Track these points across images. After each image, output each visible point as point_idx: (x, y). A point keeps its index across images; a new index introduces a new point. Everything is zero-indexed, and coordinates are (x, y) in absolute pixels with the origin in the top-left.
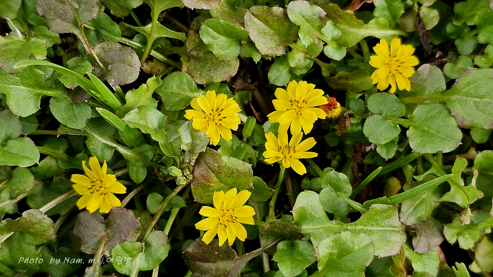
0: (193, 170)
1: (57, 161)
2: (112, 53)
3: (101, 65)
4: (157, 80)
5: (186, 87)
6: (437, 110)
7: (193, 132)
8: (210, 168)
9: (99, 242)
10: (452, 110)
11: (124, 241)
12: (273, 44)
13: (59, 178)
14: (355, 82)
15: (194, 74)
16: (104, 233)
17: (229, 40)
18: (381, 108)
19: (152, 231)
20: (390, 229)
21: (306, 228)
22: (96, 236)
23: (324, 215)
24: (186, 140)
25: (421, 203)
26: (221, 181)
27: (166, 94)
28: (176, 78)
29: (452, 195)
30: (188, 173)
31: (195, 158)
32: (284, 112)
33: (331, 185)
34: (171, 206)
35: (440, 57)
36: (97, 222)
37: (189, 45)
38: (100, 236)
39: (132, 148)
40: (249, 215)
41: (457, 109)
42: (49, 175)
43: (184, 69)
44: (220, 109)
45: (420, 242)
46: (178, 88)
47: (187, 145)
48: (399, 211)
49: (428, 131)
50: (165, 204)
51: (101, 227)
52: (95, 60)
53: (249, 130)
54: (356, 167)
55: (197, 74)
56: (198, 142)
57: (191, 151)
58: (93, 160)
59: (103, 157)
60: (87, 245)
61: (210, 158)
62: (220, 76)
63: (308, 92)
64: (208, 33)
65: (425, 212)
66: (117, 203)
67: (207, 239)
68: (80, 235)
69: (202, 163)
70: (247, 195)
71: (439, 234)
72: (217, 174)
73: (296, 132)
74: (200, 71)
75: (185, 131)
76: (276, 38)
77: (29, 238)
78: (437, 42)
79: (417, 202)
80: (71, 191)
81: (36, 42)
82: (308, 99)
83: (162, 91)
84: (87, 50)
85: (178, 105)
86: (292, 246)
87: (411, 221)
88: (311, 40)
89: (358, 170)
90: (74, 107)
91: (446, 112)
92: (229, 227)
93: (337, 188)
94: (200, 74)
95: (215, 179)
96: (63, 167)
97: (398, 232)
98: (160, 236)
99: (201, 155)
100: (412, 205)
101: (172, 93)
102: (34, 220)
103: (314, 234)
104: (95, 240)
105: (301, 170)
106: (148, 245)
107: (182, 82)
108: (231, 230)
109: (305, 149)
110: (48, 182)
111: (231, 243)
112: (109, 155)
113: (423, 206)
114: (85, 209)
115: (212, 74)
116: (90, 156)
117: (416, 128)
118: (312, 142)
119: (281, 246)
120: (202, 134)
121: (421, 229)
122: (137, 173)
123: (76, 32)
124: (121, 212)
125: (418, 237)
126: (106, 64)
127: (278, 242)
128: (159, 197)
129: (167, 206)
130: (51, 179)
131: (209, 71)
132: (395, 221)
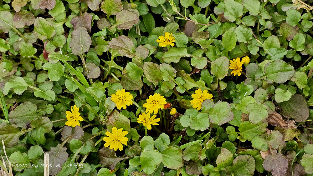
0: (109, 118)
3: (87, 71)
6: (205, 115)
16: (71, 135)
18: (190, 114)
22: (67, 135)
26: (118, 124)
27: (111, 90)
33: (162, 139)
36: (69, 130)
37: (123, 72)
47: (107, 106)
49: (199, 123)
52: (85, 68)
53: (138, 111)
56: (112, 106)
58: (75, 107)
60: (63, 138)
67: (106, 145)
68: (62, 134)
69: (112, 115)
70: (126, 133)
72: (117, 121)
84: (83, 64)
93: (164, 141)
98: (91, 142)
99: (113, 112)
106: (86, 145)
111: (115, 150)
115: (131, 87)
118: (159, 120)
119: (135, 157)
122: (91, 117)
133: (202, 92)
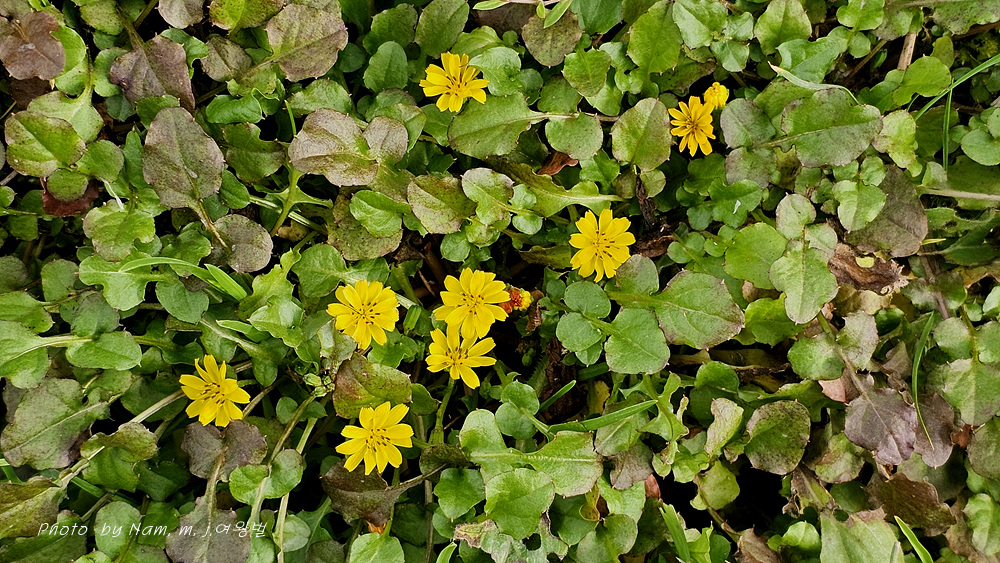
0: (336, 379)
1: (162, 353)
2: (237, 230)
3: (223, 243)
4: (295, 254)
5: (331, 264)
6: (644, 317)
7: (337, 334)
8: (357, 378)
9: (214, 463)
10: (661, 321)
11: (246, 464)
12: (444, 219)
13: (163, 374)
14: (556, 258)
15: (343, 247)
16: (220, 451)
17: (388, 213)
18: (580, 303)
19: (281, 450)
20: (582, 460)
21: (476, 456)
22: (210, 454)
23: (500, 439)
24: (327, 343)
25: (624, 427)
26: (371, 393)
27: (305, 273)
28: (320, 252)
29: (658, 424)
30: (329, 381)
31: (338, 364)
32: (453, 308)
33: (512, 399)
34: (307, 413)
35: (666, 232)
36: (211, 436)
37: (338, 215)
38: (216, 455)
39: (259, 343)
40: (405, 435)
41: (666, 319)
42: (151, 371)
43: (330, 240)
44: (372, 303)
45: (622, 476)
46: (322, 265)
47: (328, 350)
48: (594, 439)
49: (631, 344)
50: (300, 412)
51: (217, 443)
52: (215, 237)
53: (412, 322)
54: (552, 370)
55: (346, 248)
56: (343, 347)
57: (334, 357)
58: (209, 360)
59: (221, 356)
60: (199, 466)
61: (358, 365)
62: (375, 252)
63: (485, 285)
64: (360, 207)
65: (628, 438)
66: (239, 415)
67: (350, 465)
68: (190, 452)
69: (347, 371)
70: (403, 410)
71: (648, 466)
72: (366, 386)
73: (468, 334)
74: (351, 244)
75: (326, 333)
76: (449, 211)
77: (125, 455)
78: (665, 209)
79: (619, 427)
80: (179, 392)
81: (141, 216)
82: (484, 294)
83: (300, 269)
84: (206, 225)
85: (320, 290)
86: (460, 474)
87: (609, 451)
88: (493, 216)
89: (554, 373)
90: (187, 293)
91: (654, 322)
92: (380, 450)
93: (520, 403)
94: (351, 248)
95: (363, 391)
96: (168, 360)
97: (592, 464)
98: (291, 456)
99: (345, 362)
100: (611, 431)
101: (313, 272)
102: (132, 435)
103: (484, 463)
104: (209, 459)
105: (473, 382)
106: (276, 467)
107: (327, 258)
108: (381, 455)
109: (481, 353)
110: (149, 378)
111: (381, 470)
112: (230, 353)
113: (627, 432)
114: (196, 419)
115: (367, 248)
116: (205, 352)
117: (618, 337)
118: (490, 344)
119: (445, 474)
120: (348, 337)
121: (624, 459)
122: (265, 373)
123: (193, 205)
124: (243, 427)
125: (617, 471)
126: (229, 243)
127: (442, 470)
128: (293, 403)
129: (303, 415)
130: (153, 376)
131: (363, 243)
132: (588, 450)
133: (597, 218)
